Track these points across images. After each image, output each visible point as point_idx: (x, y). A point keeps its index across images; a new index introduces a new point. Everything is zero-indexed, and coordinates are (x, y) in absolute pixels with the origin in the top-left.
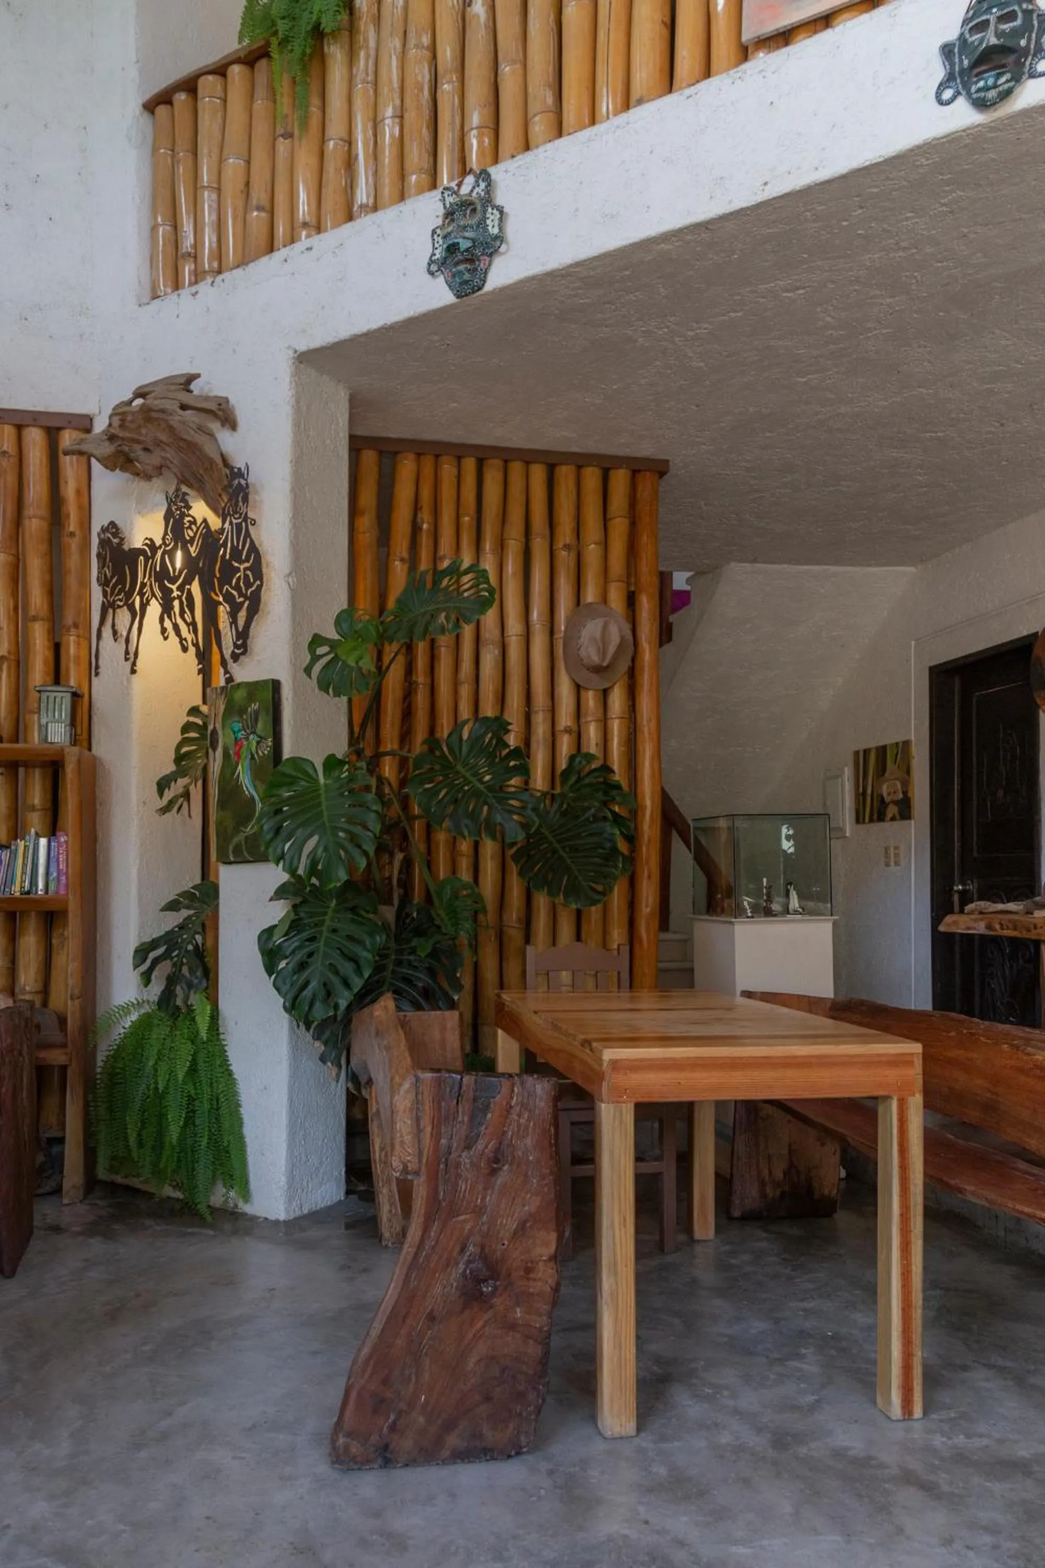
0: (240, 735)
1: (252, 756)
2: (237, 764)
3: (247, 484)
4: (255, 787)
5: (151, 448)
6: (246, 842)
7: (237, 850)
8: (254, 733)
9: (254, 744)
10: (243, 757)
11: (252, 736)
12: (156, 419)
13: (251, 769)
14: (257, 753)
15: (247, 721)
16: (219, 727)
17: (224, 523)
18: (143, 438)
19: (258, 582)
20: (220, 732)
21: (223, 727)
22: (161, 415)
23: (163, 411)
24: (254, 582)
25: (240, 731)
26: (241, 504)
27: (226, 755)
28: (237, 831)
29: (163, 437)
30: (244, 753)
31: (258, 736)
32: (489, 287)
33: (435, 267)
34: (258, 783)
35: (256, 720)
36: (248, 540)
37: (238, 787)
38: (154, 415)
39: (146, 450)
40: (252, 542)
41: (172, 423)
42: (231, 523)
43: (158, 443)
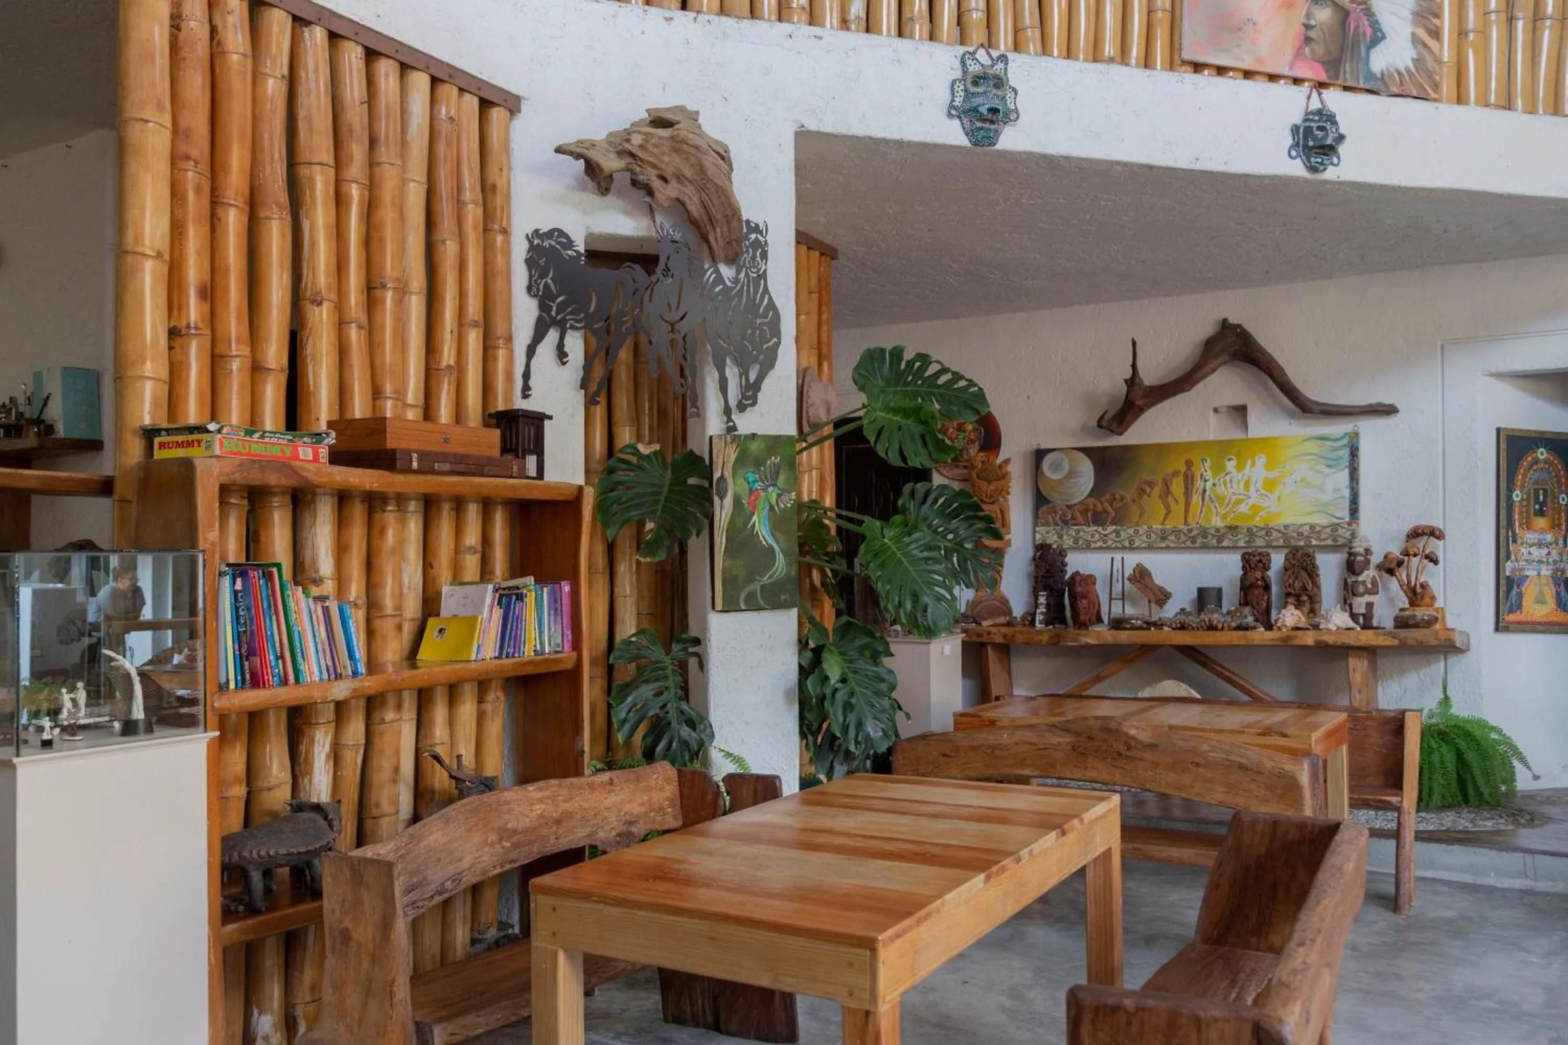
0: (756, 486)
1: (772, 508)
2: (753, 514)
3: (766, 242)
4: (774, 537)
5: (669, 178)
6: (762, 592)
7: (750, 598)
8: (774, 485)
9: (774, 496)
10: (760, 507)
11: (771, 488)
12: (687, 153)
13: (769, 521)
14: (778, 505)
15: (765, 472)
16: (728, 474)
17: (738, 273)
18: (663, 166)
19: (775, 340)
20: (730, 481)
21: (734, 475)
22: (693, 151)
23: (697, 148)
24: (771, 338)
25: (756, 481)
26: (758, 259)
27: (737, 502)
28: (751, 580)
29: (688, 173)
30: (761, 503)
31: (779, 489)
32: (999, 146)
33: (953, 111)
34: (778, 535)
35: (777, 474)
36: (767, 297)
37: (753, 536)
38: (685, 147)
39: (665, 180)
40: (770, 298)
41: (705, 162)
42: (747, 275)
43: (680, 177)
